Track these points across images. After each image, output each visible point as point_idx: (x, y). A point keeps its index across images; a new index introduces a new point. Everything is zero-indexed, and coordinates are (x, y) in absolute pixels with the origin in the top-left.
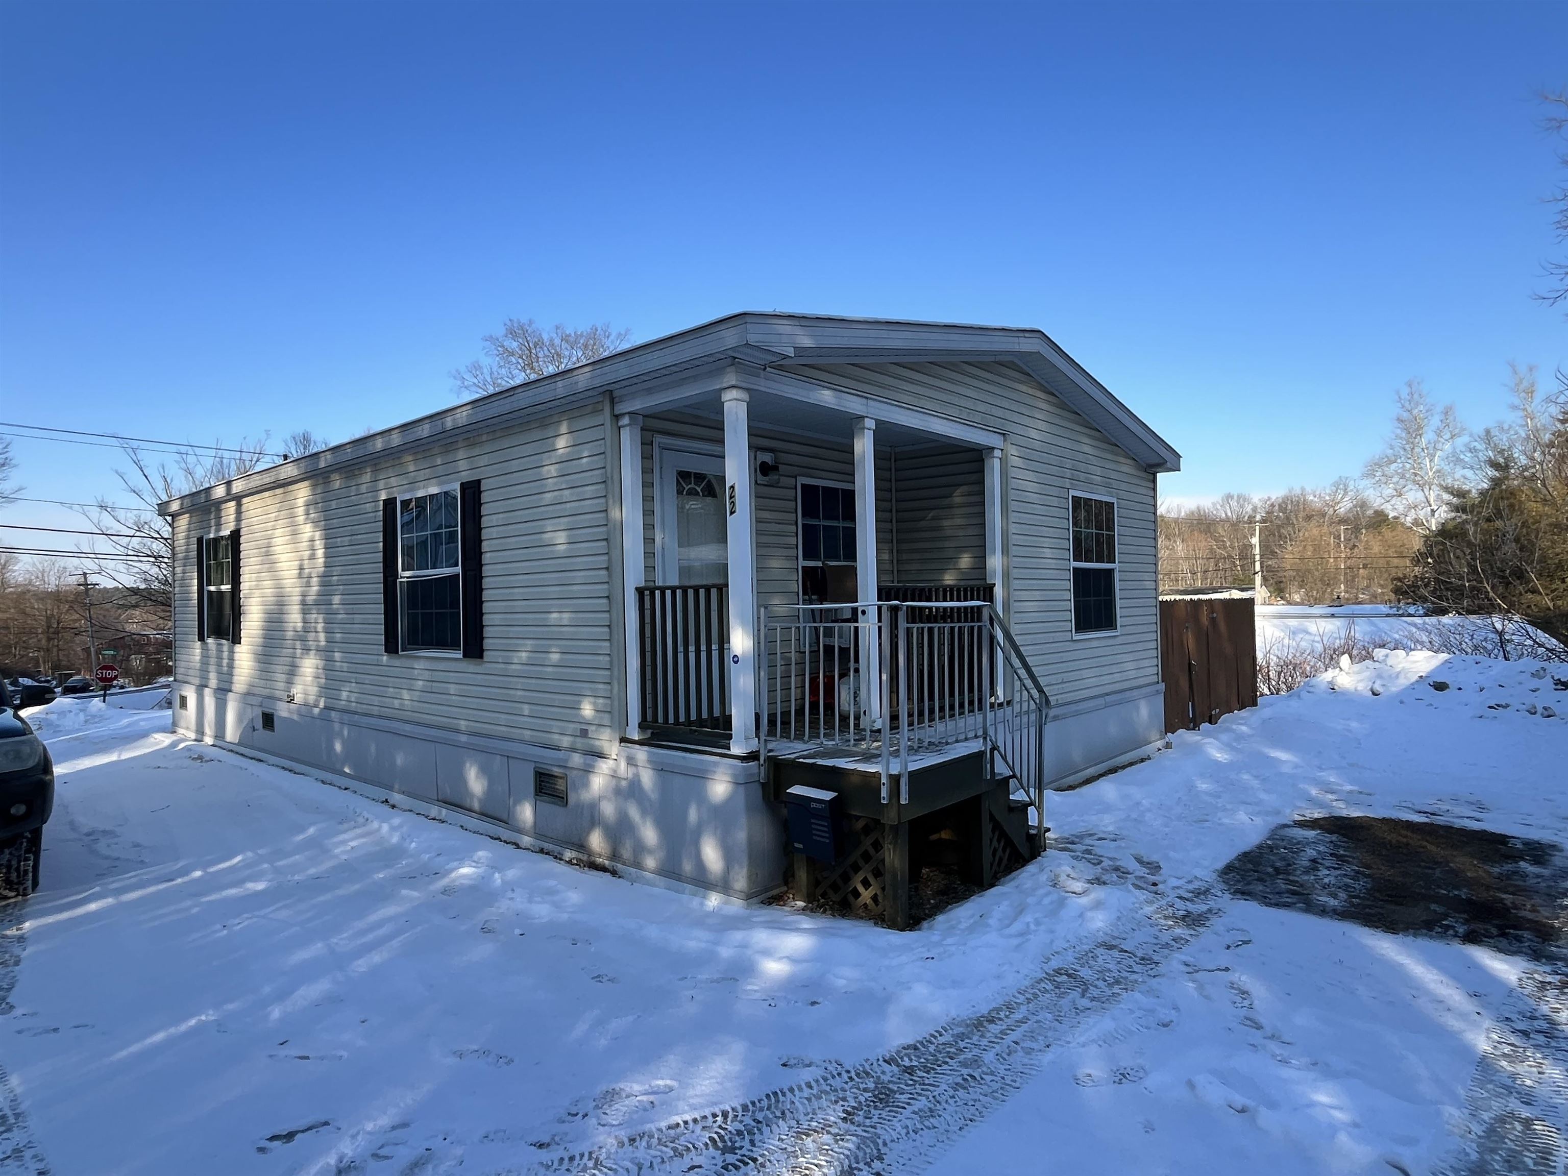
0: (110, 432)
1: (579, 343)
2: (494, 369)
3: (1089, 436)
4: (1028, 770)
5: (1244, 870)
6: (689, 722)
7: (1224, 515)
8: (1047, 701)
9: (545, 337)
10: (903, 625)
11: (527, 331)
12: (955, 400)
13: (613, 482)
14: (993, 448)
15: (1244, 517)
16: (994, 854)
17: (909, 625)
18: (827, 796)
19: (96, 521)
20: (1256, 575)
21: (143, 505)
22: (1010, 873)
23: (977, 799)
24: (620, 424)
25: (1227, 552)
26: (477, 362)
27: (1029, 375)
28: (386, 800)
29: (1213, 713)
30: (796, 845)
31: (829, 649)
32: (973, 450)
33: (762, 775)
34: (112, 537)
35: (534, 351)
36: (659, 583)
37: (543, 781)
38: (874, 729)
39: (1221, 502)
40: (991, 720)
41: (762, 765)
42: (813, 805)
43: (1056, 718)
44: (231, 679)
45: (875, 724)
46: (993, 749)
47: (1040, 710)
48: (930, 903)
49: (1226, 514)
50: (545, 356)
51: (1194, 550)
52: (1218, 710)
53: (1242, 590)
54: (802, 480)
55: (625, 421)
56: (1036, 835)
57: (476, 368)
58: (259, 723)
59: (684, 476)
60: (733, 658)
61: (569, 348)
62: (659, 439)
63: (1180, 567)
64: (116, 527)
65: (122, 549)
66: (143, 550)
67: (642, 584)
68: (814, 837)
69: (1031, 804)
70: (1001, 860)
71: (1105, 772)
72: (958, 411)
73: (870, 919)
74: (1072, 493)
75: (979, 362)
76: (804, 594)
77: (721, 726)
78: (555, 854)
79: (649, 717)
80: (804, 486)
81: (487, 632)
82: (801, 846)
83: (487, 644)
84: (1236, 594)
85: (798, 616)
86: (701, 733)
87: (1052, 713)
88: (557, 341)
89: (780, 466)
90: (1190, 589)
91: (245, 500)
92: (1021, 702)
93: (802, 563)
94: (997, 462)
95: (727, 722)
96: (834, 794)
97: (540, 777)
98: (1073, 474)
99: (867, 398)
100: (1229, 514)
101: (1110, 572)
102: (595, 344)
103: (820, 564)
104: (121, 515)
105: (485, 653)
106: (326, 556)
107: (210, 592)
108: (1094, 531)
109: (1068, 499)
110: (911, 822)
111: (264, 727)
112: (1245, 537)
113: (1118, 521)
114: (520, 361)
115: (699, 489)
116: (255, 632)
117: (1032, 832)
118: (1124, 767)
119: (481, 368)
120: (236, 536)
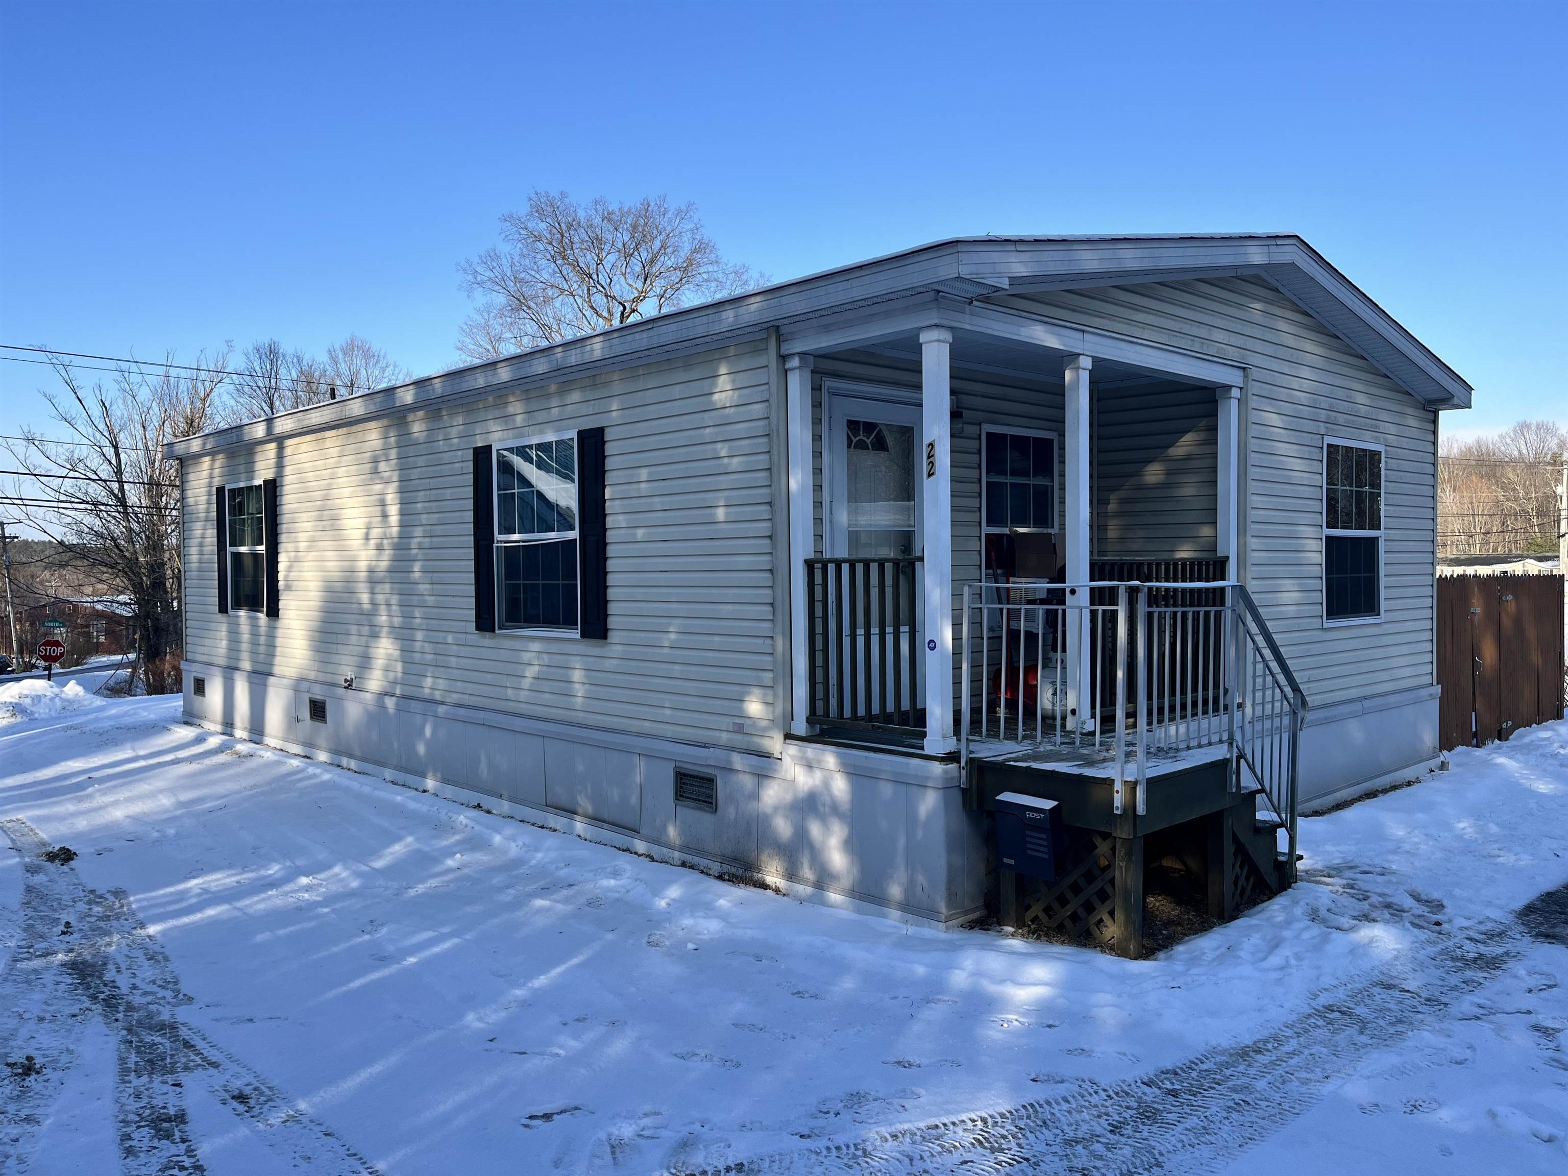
0: (37, 344)
1: (626, 223)
2: (517, 258)
3: (1352, 366)
4: (1278, 782)
5: (1547, 912)
6: (870, 716)
7: (1516, 453)
8: (1304, 703)
9: (581, 214)
10: (1142, 608)
11: (558, 208)
12: (1186, 328)
13: (778, 436)
14: (1231, 386)
15: (1546, 454)
16: (1236, 883)
17: (1150, 609)
18: (1048, 804)
19: (22, 458)
20: (1562, 540)
21: (78, 438)
22: (1254, 906)
23: (1217, 818)
24: (788, 366)
25: (1520, 505)
26: (494, 250)
27: (1276, 290)
28: (479, 804)
29: (1504, 726)
30: (1006, 860)
31: (1013, 635)
32: (1205, 388)
33: (963, 779)
34: (41, 478)
35: (567, 235)
36: (827, 555)
37: (684, 783)
38: (1084, 731)
39: (1512, 434)
40: (1237, 723)
41: (963, 768)
42: (1029, 815)
43: (1313, 724)
44: (272, 660)
45: (1085, 726)
46: (1241, 756)
47: (1294, 713)
48: (1162, 934)
49: (1520, 452)
50: (582, 241)
51: (1472, 503)
52: (1510, 723)
53: (1540, 559)
54: (987, 428)
55: (795, 362)
56: (1286, 862)
57: (491, 258)
58: (306, 713)
59: (853, 425)
60: (929, 643)
61: (611, 229)
62: (829, 383)
63: (1450, 526)
64: (45, 466)
65: (53, 493)
66: (79, 495)
67: (811, 556)
68: (1029, 852)
69: (1281, 825)
70: (1243, 889)
71: (1360, 797)
72: (1190, 343)
73: (1095, 947)
74: (1328, 440)
75: (1216, 278)
76: (987, 568)
77: (912, 722)
78: (702, 868)
79: (820, 711)
80: (989, 434)
81: (612, 608)
82: (1012, 862)
83: (612, 622)
84: (1533, 567)
85: (981, 594)
86: (884, 729)
87: (1309, 716)
88: (597, 221)
89: (964, 411)
90: (1463, 557)
91: (288, 442)
92: (1273, 702)
93: (986, 530)
94: (1234, 404)
95: (919, 717)
96: (1055, 803)
97: (681, 779)
98: (1329, 417)
99: (1083, 331)
100: (1525, 451)
101: (1374, 541)
102: (646, 224)
103: (1006, 531)
104: (51, 449)
105: (610, 634)
106: (402, 514)
107: (237, 556)
108: (1354, 489)
109: (1322, 448)
110: (1147, 837)
111: (311, 717)
112: (1547, 484)
113: (1386, 476)
114: (550, 248)
115: (868, 441)
116: (312, 603)
117: (1281, 858)
118: (1385, 791)
119: (498, 257)
120: (272, 488)
